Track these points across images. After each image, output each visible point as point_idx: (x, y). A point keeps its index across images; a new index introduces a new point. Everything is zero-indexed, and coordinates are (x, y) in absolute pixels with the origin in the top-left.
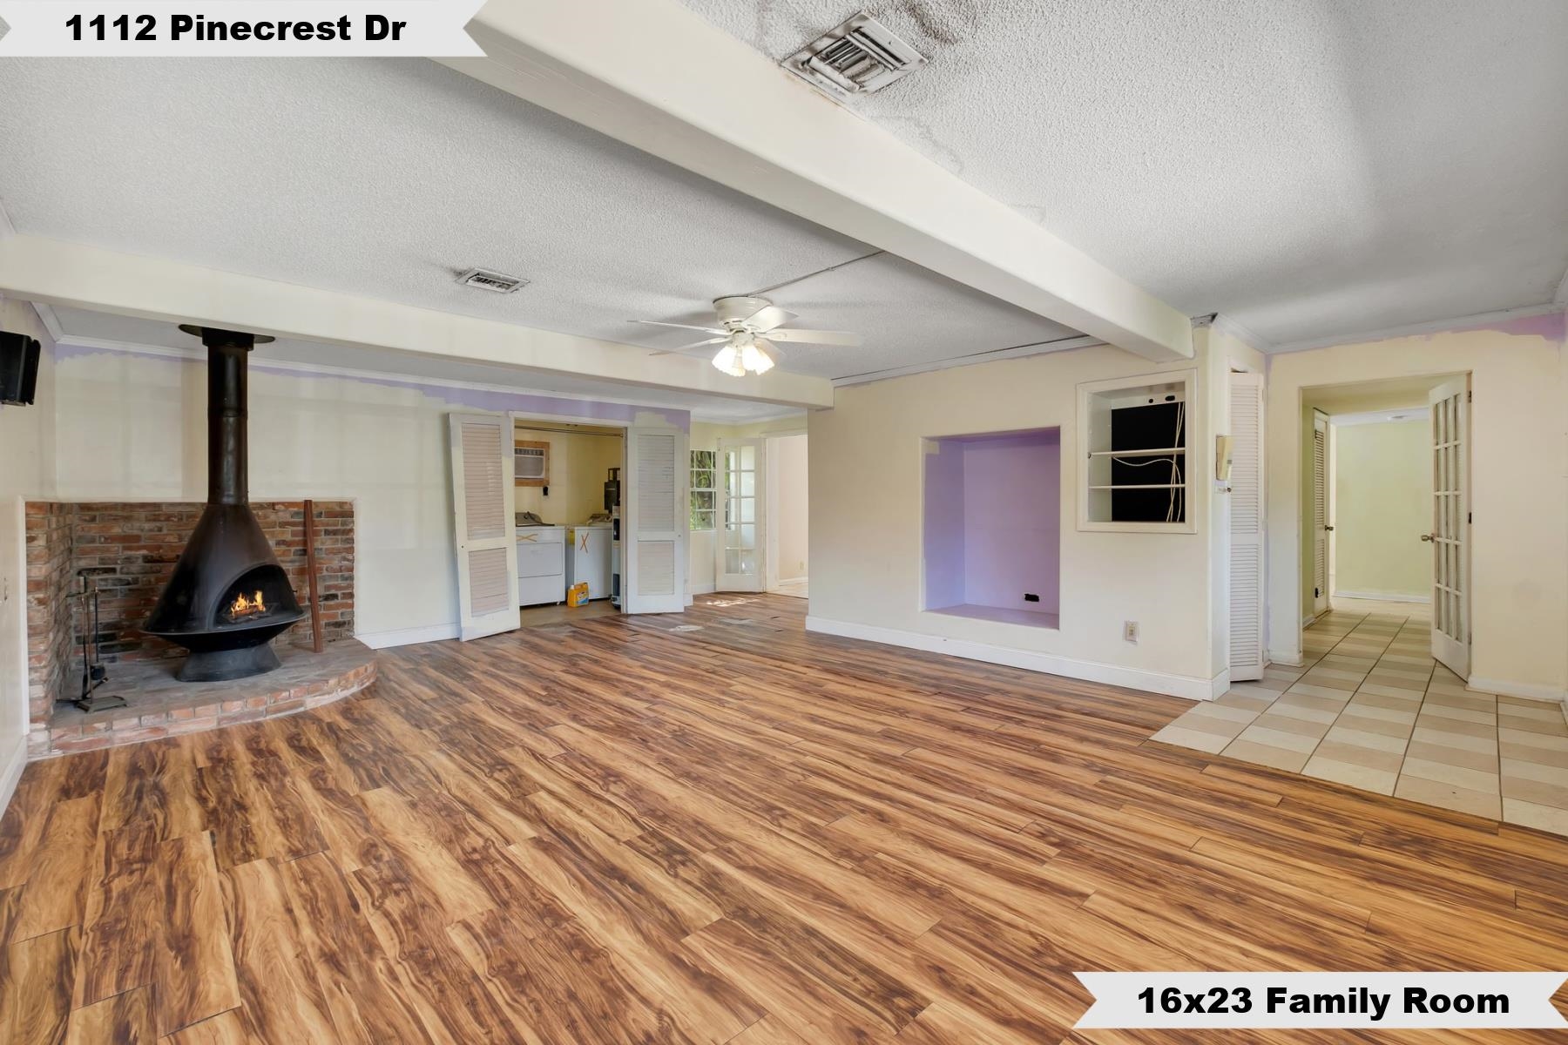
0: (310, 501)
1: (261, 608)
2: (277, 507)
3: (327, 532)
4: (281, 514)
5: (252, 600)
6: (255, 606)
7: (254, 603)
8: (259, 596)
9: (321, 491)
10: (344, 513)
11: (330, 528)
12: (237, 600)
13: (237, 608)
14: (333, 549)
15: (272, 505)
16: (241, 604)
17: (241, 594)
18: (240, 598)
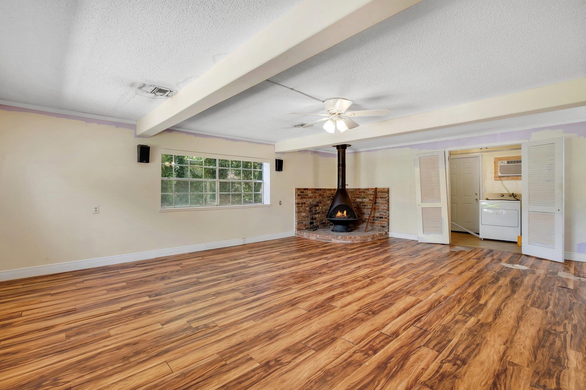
0: (377, 188)
1: (346, 215)
2: (369, 190)
3: (381, 198)
4: (370, 191)
5: (343, 213)
6: (344, 215)
7: (343, 214)
8: (345, 212)
9: (380, 185)
10: (387, 191)
11: (381, 196)
12: (338, 213)
13: (338, 215)
14: (382, 203)
15: (368, 189)
16: (339, 214)
17: (339, 211)
18: (339, 212)
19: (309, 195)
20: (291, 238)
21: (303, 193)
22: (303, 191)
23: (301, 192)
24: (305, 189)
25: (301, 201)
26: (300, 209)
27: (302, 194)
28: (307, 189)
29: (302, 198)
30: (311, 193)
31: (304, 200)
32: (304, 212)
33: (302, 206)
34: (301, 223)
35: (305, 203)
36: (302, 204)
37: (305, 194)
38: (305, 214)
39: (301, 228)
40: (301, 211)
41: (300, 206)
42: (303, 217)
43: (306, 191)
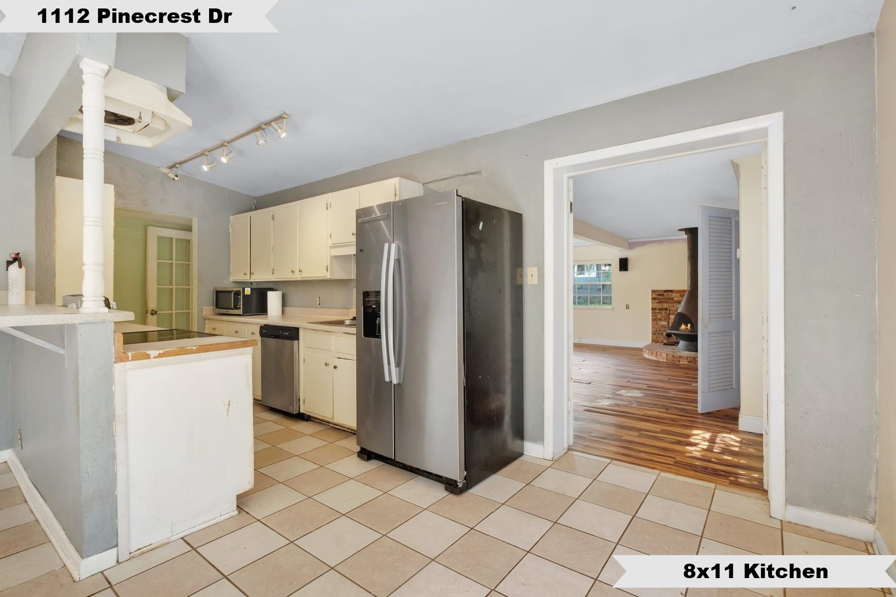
1: (689, 329)
5: (687, 326)
8: (689, 325)
12: (681, 325)
16: (683, 327)
17: (683, 324)
19: (675, 299)
21: (663, 296)
22: (664, 293)
23: (659, 295)
24: (666, 291)
26: (656, 316)
27: (660, 297)
28: (672, 291)
29: (659, 303)
30: (679, 296)
31: (665, 305)
32: (665, 320)
33: (661, 313)
34: (658, 334)
35: (666, 309)
36: (661, 309)
37: (667, 297)
38: (666, 323)
39: (659, 340)
40: (659, 319)
41: (658, 312)
42: (663, 326)
43: (670, 293)
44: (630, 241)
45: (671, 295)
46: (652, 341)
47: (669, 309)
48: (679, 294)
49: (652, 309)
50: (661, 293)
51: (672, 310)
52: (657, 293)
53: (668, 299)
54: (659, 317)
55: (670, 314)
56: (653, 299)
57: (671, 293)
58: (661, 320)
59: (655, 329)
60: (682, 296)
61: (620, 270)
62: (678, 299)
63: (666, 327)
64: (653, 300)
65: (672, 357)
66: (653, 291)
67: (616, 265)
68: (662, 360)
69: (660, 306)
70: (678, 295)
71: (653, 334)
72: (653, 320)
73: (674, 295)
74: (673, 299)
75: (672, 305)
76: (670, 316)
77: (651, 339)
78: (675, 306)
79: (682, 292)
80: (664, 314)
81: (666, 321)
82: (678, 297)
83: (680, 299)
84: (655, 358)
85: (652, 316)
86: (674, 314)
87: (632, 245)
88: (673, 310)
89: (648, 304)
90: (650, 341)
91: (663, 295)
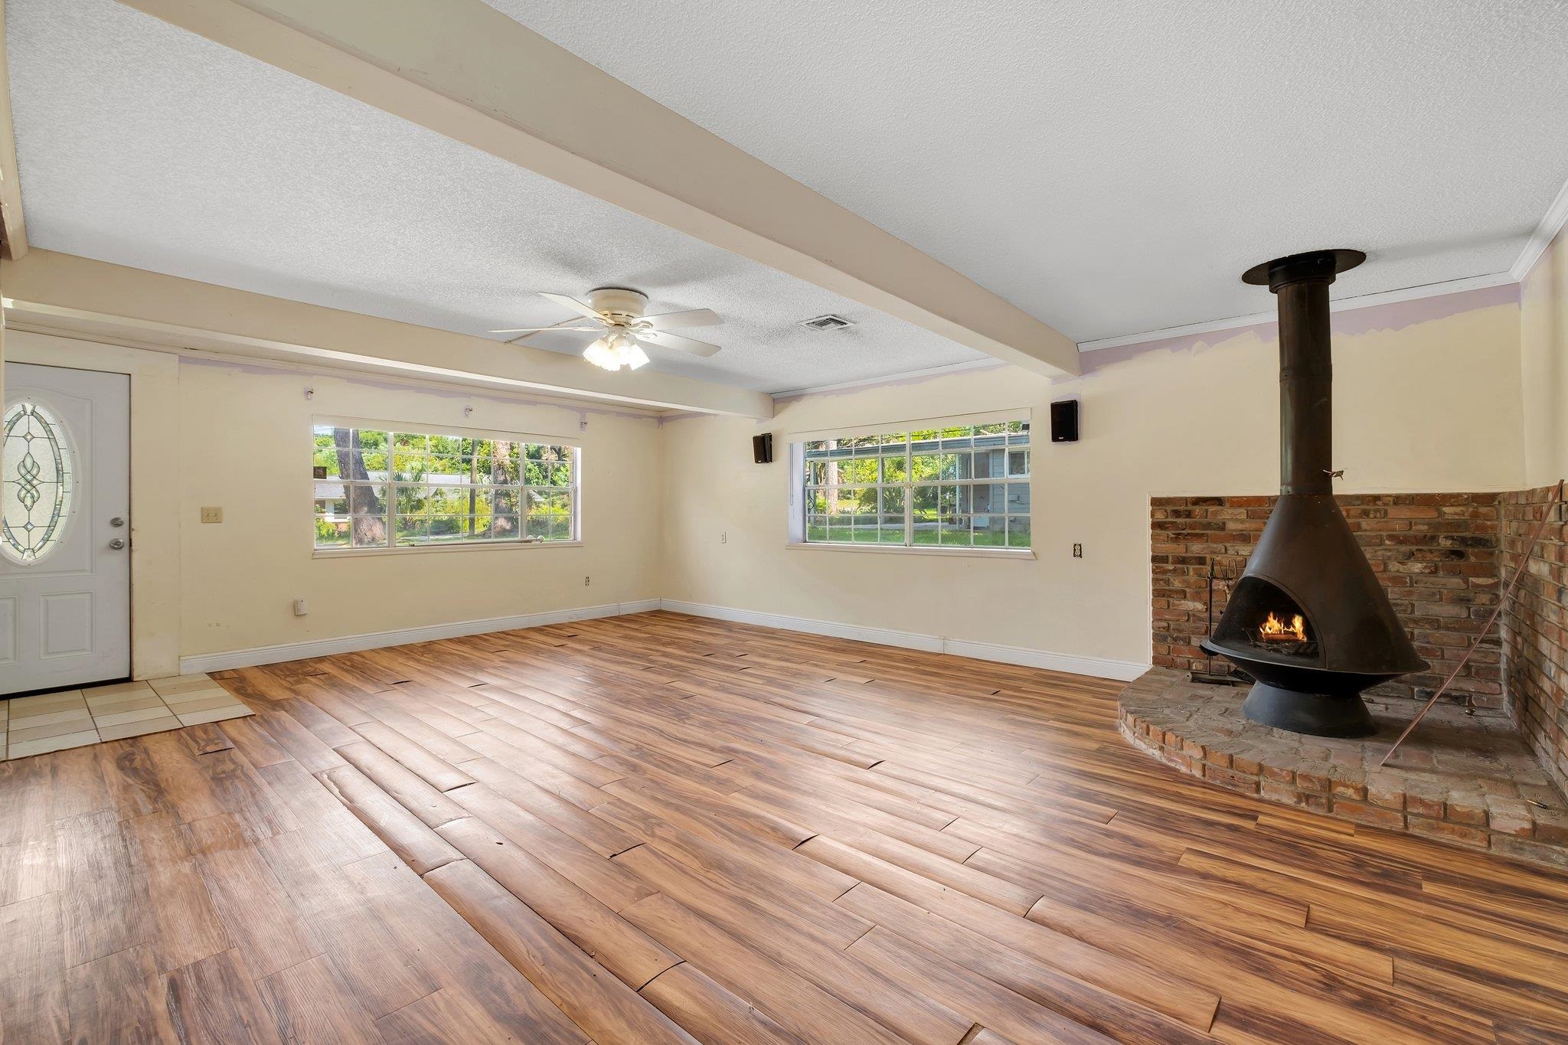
1: (1300, 636)
5: (1289, 623)
6: (1294, 634)
7: (1291, 629)
8: (1298, 622)
12: (1266, 620)
13: (1267, 629)
16: (1273, 626)
17: (1271, 614)
18: (1271, 619)
19: (1231, 526)
20: (1106, 683)
22: (1190, 507)
23: (1177, 513)
25: (1178, 549)
26: (1168, 582)
27: (1179, 520)
28: (1219, 501)
29: (1177, 538)
30: (1244, 516)
31: (1197, 548)
32: (1196, 597)
33: (1183, 573)
34: (1175, 639)
35: (1201, 561)
36: (1183, 560)
37: (1205, 521)
38: (1199, 606)
39: (1178, 660)
40: (1177, 592)
41: (1175, 570)
42: (1188, 615)
43: (1212, 509)
44: (1083, 348)
45: (1215, 513)
46: (1156, 661)
47: (1208, 561)
48: (1243, 510)
49: (1154, 559)
50: (1182, 508)
51: (1220, 564)
52: (1169, 508)
53: (1208, 526)
54: (1177, 584)
55: (1213, 577)
56: (1156, 525)
57: (1219, 508)
58: (1184, 594)
59: (1165, 624)
60: (1265, 516)
61: (1055, 439)
62: (1240, 526)
63: (1201, 619)
64: (1158, 531)
65: (1224, 763)
66: (1157, 503)
67: (1043, 424)
68: (1184, 769)
69: (1179, 549)
70: (1242, 513)
71: (1159, 638)
72: (1158, 593)
73: (1226, 514)
74: (1222, 527)
75: (1220, 547)
76: (1215, 582)
77: (1150, 653)
78: (1231, 551)
79: (1255, 506)
80: (1192, 577)
81: (1200, 600)
82: (1242, 522)
83: (1249, 526)
84: (1156, 754)
85: (1155, 581)
86: (1226, 578)
87: (1087, 363)
88: (1225, 562)
89: (1143, 545)
90: (1147, 665)
91: (1189, 514)
